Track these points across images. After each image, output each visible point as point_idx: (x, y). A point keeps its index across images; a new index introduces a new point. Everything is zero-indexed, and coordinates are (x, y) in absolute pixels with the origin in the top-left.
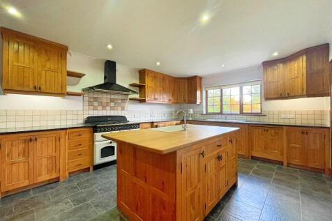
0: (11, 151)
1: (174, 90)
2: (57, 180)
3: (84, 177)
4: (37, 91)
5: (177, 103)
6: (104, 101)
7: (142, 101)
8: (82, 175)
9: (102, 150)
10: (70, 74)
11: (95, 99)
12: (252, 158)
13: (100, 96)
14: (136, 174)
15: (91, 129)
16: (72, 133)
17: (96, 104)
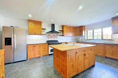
0: (30, 49)
1: (74, 31)
2: (40, 57)
3: (46, 57)
4: (35, 34)
5: (75, 36)
6: (52, 36)
7: (63, 35)
8: (46, 56)
9: (51, 50)
10: (43, 29)
11: (49, 35)
12: (106, 57)
13: (50, 34)
14: (57, 57)
15: (48, 44)
16: (43, 45)
17: (49, 37)
